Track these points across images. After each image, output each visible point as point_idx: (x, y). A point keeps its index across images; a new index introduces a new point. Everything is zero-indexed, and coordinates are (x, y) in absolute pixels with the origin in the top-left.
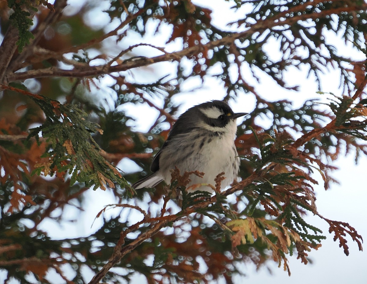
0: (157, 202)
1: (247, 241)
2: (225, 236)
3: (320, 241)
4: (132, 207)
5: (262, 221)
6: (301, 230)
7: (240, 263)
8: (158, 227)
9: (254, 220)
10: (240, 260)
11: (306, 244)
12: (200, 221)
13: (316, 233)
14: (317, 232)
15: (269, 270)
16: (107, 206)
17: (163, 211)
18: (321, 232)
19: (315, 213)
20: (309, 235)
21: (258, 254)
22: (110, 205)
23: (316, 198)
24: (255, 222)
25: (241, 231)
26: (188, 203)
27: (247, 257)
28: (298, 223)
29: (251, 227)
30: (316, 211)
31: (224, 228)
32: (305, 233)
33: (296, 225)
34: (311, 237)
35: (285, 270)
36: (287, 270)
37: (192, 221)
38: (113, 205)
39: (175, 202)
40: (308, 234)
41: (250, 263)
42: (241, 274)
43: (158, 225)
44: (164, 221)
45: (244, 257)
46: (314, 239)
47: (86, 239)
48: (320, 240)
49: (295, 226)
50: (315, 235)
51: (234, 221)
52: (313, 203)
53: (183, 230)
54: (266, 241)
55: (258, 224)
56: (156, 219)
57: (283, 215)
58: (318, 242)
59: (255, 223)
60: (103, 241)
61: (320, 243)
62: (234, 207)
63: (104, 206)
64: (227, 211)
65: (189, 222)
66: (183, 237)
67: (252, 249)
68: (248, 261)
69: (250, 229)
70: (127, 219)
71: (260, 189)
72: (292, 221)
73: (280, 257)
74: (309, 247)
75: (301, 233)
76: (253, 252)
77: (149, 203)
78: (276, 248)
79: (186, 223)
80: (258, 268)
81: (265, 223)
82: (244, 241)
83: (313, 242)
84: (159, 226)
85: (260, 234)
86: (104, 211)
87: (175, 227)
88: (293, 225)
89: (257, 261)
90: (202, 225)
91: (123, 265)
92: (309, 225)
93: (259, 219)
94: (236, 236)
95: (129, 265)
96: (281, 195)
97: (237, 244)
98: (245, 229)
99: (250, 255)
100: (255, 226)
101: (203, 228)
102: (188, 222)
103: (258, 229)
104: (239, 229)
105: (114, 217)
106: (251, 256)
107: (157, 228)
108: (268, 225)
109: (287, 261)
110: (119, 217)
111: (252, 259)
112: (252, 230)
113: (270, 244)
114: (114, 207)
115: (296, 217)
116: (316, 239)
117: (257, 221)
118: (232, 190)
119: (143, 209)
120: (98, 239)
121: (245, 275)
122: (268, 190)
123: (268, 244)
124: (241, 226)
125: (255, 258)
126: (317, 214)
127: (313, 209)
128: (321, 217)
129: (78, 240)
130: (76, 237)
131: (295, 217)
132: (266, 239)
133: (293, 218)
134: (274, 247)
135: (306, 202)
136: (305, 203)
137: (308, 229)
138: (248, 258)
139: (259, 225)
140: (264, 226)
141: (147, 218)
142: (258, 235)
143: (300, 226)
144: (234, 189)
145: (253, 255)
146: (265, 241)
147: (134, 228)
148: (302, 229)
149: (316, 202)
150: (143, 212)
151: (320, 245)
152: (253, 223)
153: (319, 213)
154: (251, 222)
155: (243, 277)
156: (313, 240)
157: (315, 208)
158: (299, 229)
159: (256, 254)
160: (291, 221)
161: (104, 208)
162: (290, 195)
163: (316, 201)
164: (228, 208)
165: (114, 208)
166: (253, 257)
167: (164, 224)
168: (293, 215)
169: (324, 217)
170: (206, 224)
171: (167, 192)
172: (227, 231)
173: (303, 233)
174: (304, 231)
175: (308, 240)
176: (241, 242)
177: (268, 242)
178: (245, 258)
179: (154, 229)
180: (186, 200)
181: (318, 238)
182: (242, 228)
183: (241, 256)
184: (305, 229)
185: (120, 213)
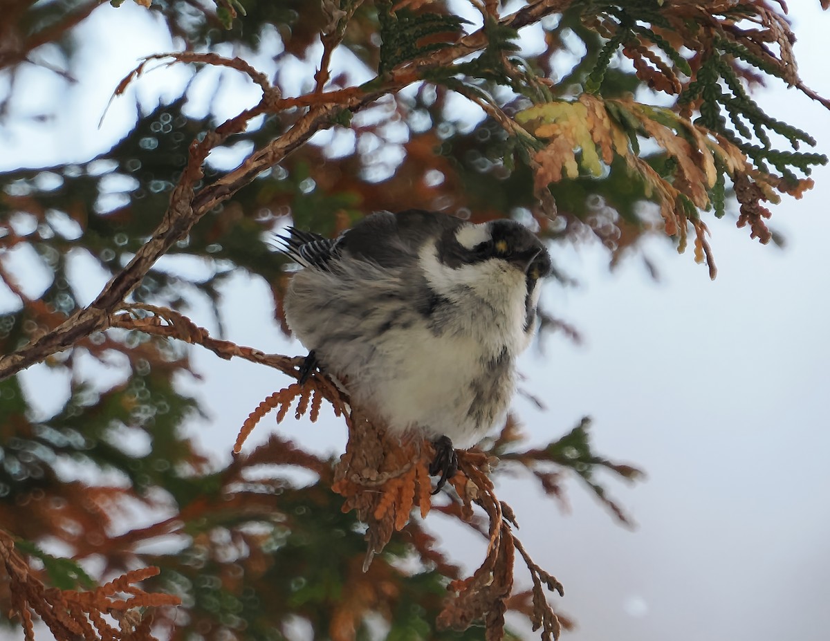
0: (301, 55)
1: (581, 169)
2: (512, 156)
3: (807, 172)
4: (227, 63)
5: (626, 110)
6: (748, 136)
7: (561, 244)
8: (306, 126)
9: (602, 104)
10: (560, 236)
11: (765, 180)
12: (436, 111)
13: (795, 146)
14: (800, 142)
15: (651, 269)
16: (148, 59)
17: (321, 76)
18: (811, 142)
19: (792, 80)
20: (775, 152)
21: (615, 215)
22: (158, 57)
23: (796, 36)
24: (607, 109)
25: (561, 137)
26: (398, 52)
27: (582, 225)
28: (740, 116)
29: (594, 126)
30: (794, 75)
31: (510, 129)
32: (762, 146)
33: (735, 120)
34: (780, 159)
35: (698, 259)
36: (705, 260)
37: (411, 112)
38: (166, 55)
39: (359, 54)
40: (772, 148)
41: (592, 243)
42: (561, 279)
43: (305, 121)
44: (325, 110)
45: (574, 224)
46: (788, 164)
47: (84, 166)
48: (808, 166)
49: (729, 125)
50: (793, 151)
51: (541, 108)
52: (786, 51)
53: (384, 141)
54: (639, 169)
55: (617, 117)
56: (301, 101)
57: (693, 88)
58: (804, 173)
59: (605, 114)
60: (136, 175)
61: (809, 176)
62: (541, 63)
63: (138, 60)
64: (520, 76)
65: (403, 115)
66: (382, 164)
67: (596, 202)
68: (584, 237)
69: (592, 132)
70: (211, 107)
71: (620, 9)
72: (722, 107)
73: (683, 221)
74: (775, 190)
75: (748, 144)
76: (600, 212)
77: (277, 58)
78: (671, 192)
79: (394, 118)
80: (614, 263)
81: (637, 114)
82: (573, 171)
83: (787, 174)
84: (308, 127)
85: (624, 148)
86: (138, 76)
87: (360, 131)
88: (723, 121)
89: (613, 236)
90: (442, 126)
91: (196, 249)
92: (773, 120)
93: (618, 101)
94: (547, 154)
95: (217, 247)
96: (685, 28)
97: (550, 177)
98: (574, 130)
99: (590, 218)
100: (606, 122)
101: (445, 136)
102: (400, 116)
103: (615, 133)
104: (558, 132)
105: (169, 100)
106: (593, 224)
107: (304, 132)
108: (648, 121)
109: (706, 234)
110: (182, 100)
111: (597, 232)
112: (597, 136)
113: (652, 180)
114: (170, 64)
115: (733, 97)
116: (795, 165)
117: (612, 107)
118: (533, 11)
119: (258, 70)
120: (121, 170)
121: (574, 283)
122: (645, 11)
123: (646, 177)
124: (564, 123)
125: (605, 228)
126: (799, 86)
127: (785, 71)
128: (812, 96)
129: (58, 170)
130: (54, 161)
131: (729, 95)
132: (639, 165)
133: (725, 99)
134: (664, 190)
135: (765, 49)
136: (760, 53)
137: (770, 134)
138: (584, 228)
139: (619, 121)
140: (634, 124)
141: (272, 101)
142: (614, 149)
143: (746, 122)
144: (539, 8)
145: (601, 221)
146: (637, 169)
147: (230, 133)
148: (752, 132)
149: (795, 49)
150: (259, 78)
151: (809, 184)
152: (600, 112)
153: (805, 84)
154: (594, 111)
155: (569, 287)
156: (787, 167)
157: (791, 64)
158: (744, 132)
159: (608, 216)
160: (719, 110)
161: (137, 66)
162: (714, 27)
163: (795, 44)
164: (521, 68)
165: (171, 67)
166: (600, 225)
167: (326, 116)
168: (726, 90)
169: (819, 95)
170: (455, 124)
171: (332, 18)
172: (518, 136)
173: (757, 147)
174: (759, 139)
175: (772, 169)
176: (563, 171)
177: (645, 172)
178: (576, 229)
179: (293, 134)
180: (393, 42)
181: (804, 161)
182: (566, 128)
183: (562, 224)
184: (760, 134)
185: (188, 86)
